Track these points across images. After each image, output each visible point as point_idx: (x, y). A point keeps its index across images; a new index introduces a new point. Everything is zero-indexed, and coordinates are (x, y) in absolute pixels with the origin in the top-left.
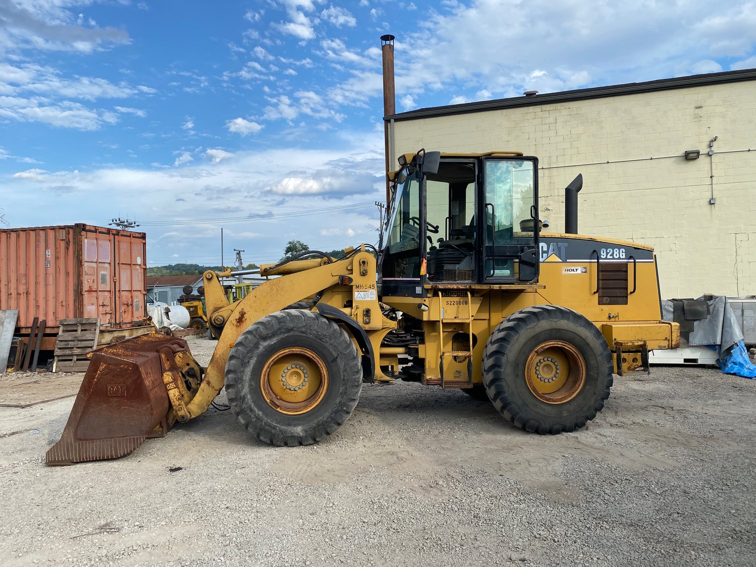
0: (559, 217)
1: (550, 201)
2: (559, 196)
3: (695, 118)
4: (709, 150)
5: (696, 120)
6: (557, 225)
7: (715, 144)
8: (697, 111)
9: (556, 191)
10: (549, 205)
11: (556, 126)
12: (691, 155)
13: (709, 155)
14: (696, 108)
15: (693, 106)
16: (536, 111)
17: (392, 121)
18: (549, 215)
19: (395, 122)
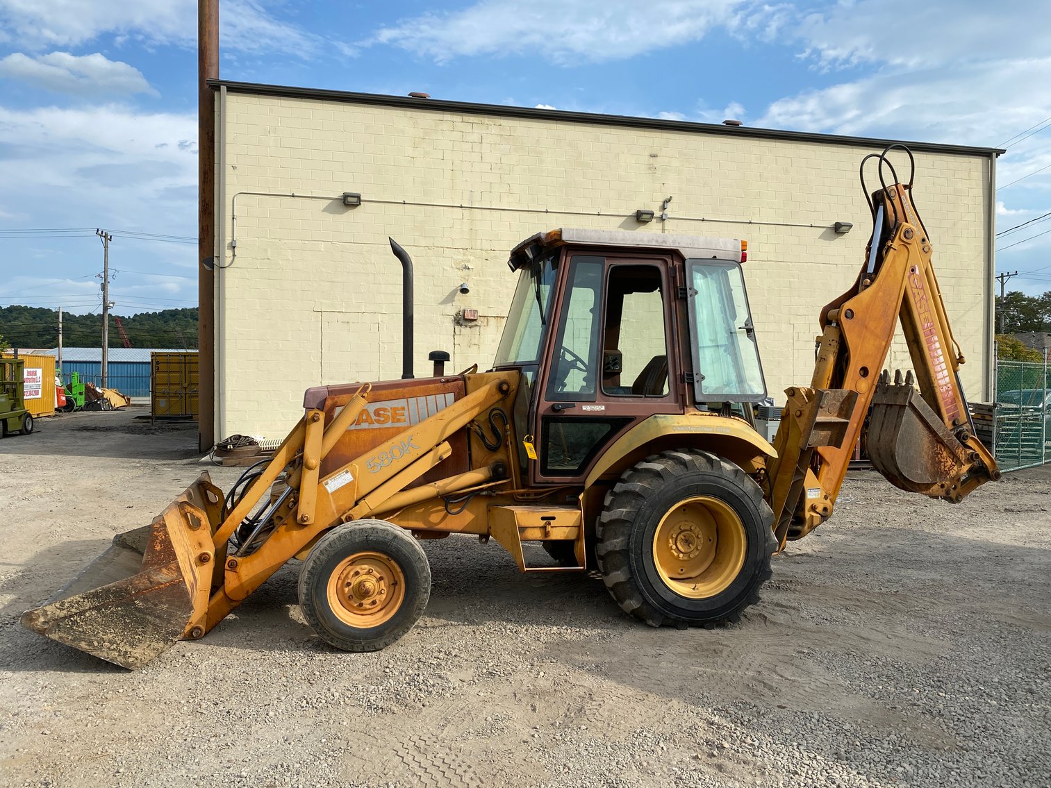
0: (481, 280)
1: (471, 255)
2: (482, 250)
3: (650, 168)
4: (661, 213)
5: (650, 172)
6: (478, 291)
7: (669, 205)
8: (652, 160)
9: (479, 242)
10: (469, 261)
11: (481, 149)
12: (644, 216)
13: (662, 219)
14: (651, 156)
15: (647, 153)
16: (454, 119)
17: (224, 89)
18: (468, 276)
19: (228, 91)
